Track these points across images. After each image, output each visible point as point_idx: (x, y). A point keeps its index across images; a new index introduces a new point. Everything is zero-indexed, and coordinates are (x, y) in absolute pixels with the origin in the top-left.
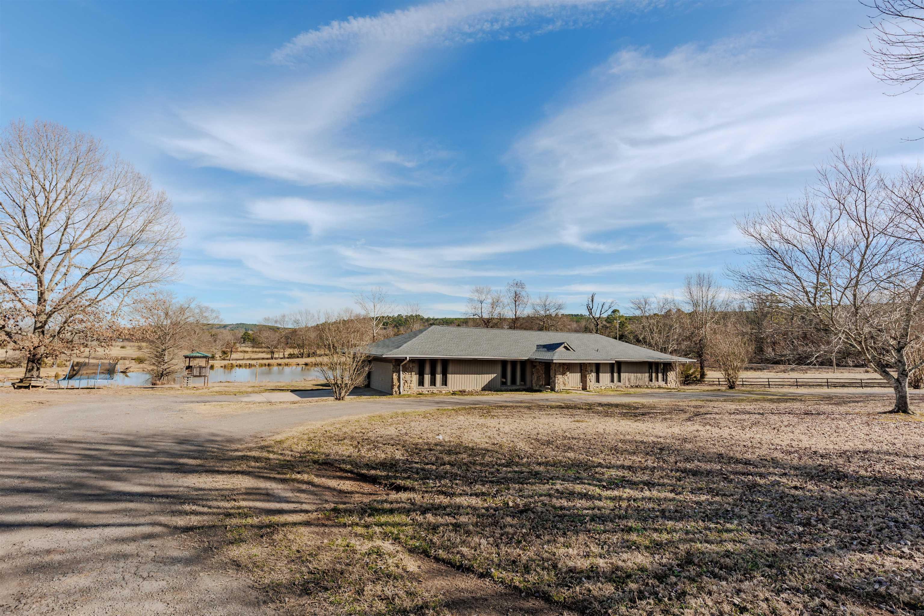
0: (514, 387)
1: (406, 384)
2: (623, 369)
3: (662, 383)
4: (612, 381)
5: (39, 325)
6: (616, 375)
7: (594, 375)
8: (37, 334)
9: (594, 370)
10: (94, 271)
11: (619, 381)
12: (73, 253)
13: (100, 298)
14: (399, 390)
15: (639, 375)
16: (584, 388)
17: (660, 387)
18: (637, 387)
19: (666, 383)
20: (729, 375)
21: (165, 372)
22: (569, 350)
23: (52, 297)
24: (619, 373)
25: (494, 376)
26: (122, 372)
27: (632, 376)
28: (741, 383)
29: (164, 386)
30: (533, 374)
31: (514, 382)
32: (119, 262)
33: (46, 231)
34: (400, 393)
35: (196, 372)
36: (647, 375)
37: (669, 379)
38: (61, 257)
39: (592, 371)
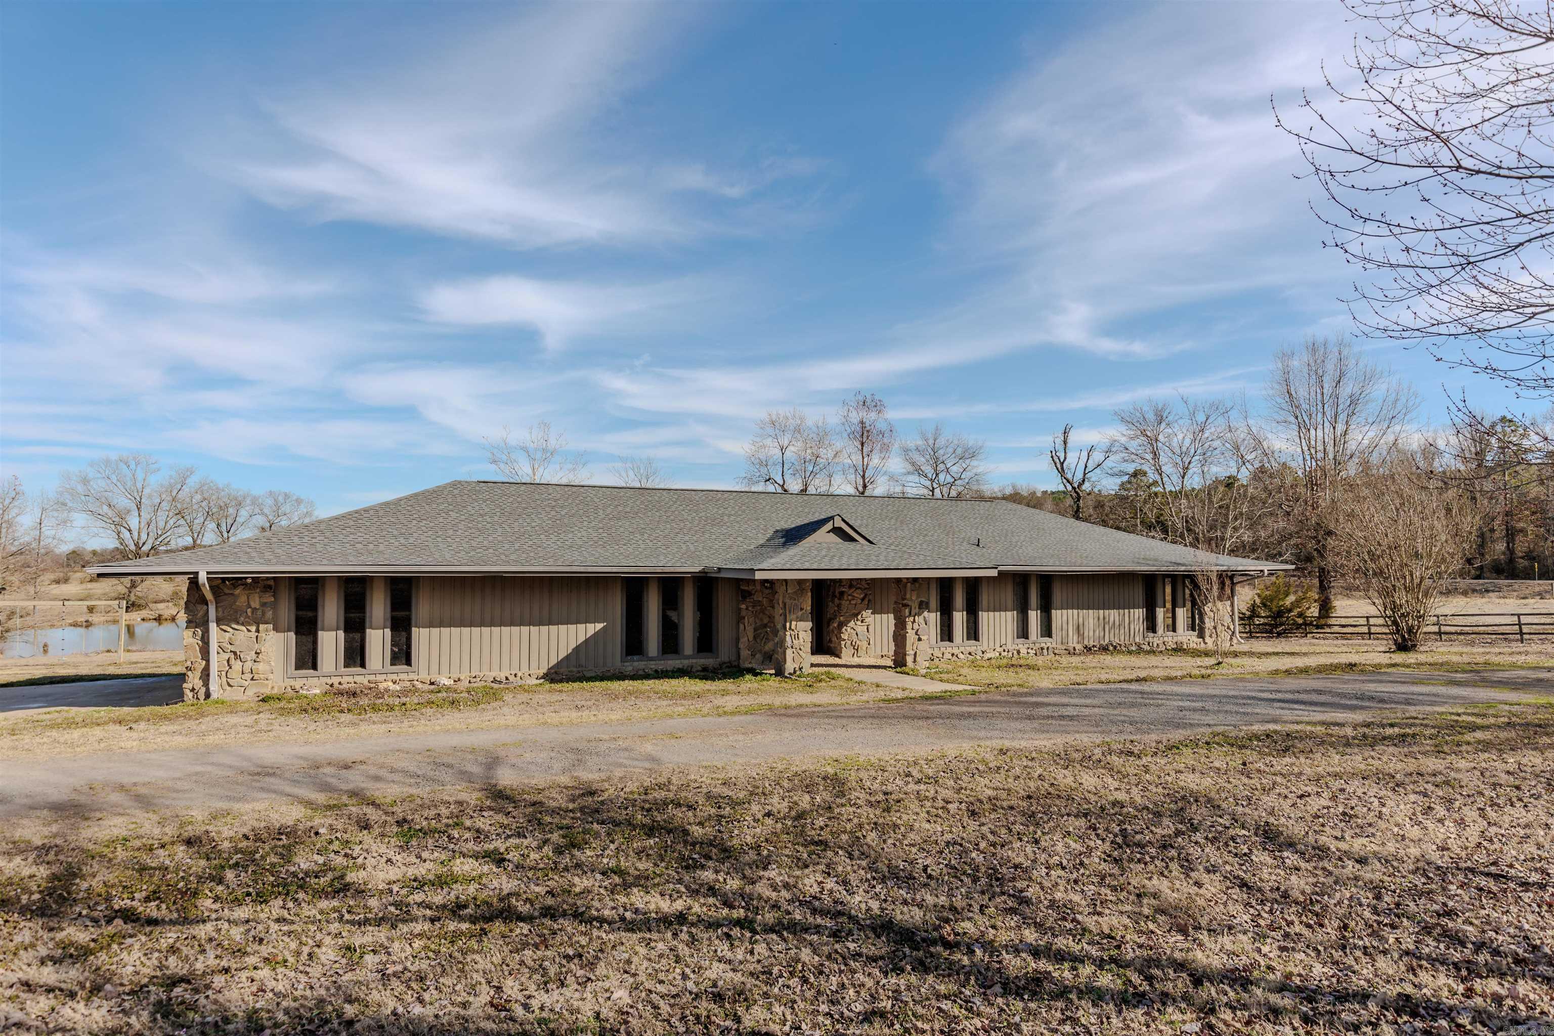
0: (673, 663)
1: (237, 665)
2: (1057, 595)
3: (1186, 637)
4: (1023, 633)
6: (1034, 616)
7: (933, 618)
9: (934, 602)
11: (1047, 631)
14: (206, 684)
15: (1113, 615)
16: (899, 662)
17: (1179, 650)
18: (1104, 649)
19: (1201, 635)
20: (1395, 608)
22: (853, 540)
24: (1046, 609)
25: (593, 628)
27: (1090, 617)
28: (1435, 629)
30: (740, 619)
31: (670, 644)
34: (208, 695)
36: (1139, 613)
37: (1209, 624)
39: (924, 606)
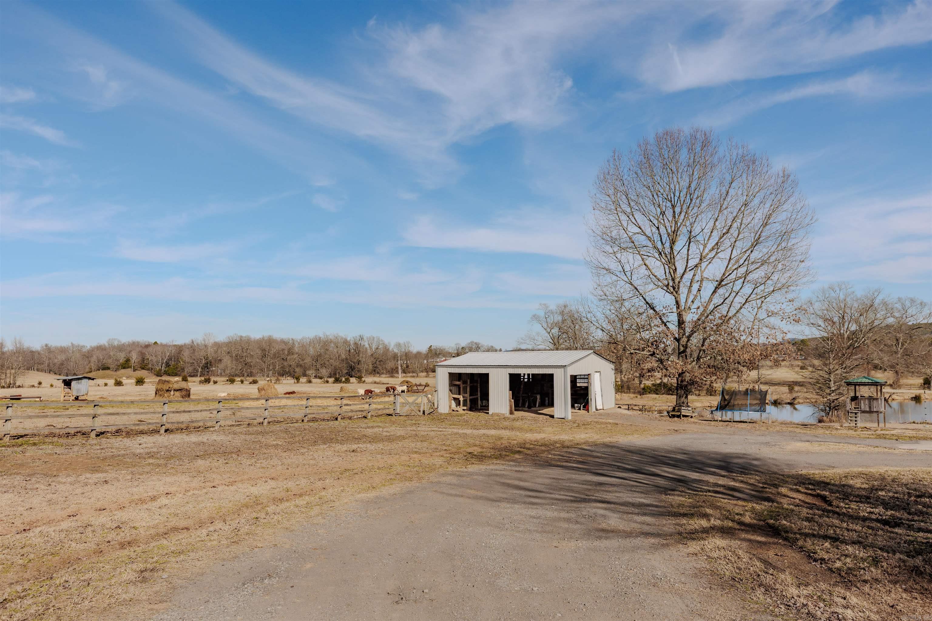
5: (682, 349)
8: (681, 358)
10: (723, 283)
12: (704, 265)
13: (730, 314)
21: (832, 405)
23: (690, 317)
26: (789, 403)
29: (832, 424)
32: (742, 270)
33: (677, 248)
35: (864, 406)
38: (692, 273)
